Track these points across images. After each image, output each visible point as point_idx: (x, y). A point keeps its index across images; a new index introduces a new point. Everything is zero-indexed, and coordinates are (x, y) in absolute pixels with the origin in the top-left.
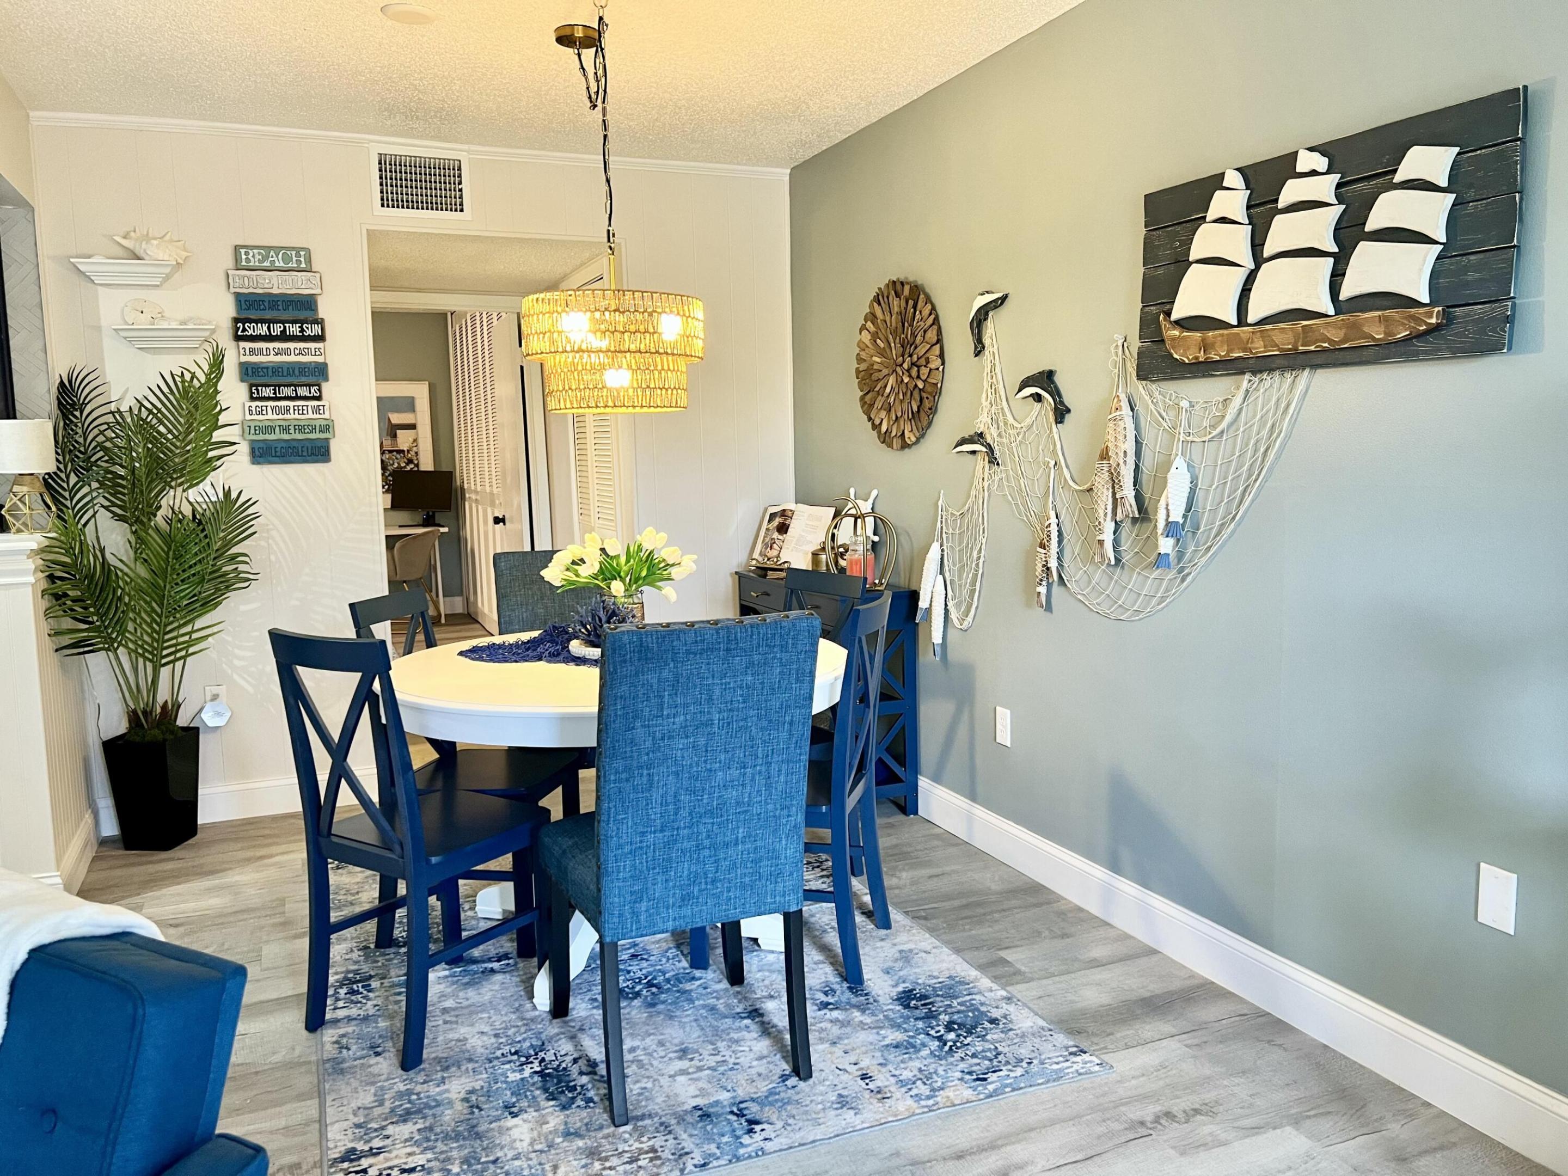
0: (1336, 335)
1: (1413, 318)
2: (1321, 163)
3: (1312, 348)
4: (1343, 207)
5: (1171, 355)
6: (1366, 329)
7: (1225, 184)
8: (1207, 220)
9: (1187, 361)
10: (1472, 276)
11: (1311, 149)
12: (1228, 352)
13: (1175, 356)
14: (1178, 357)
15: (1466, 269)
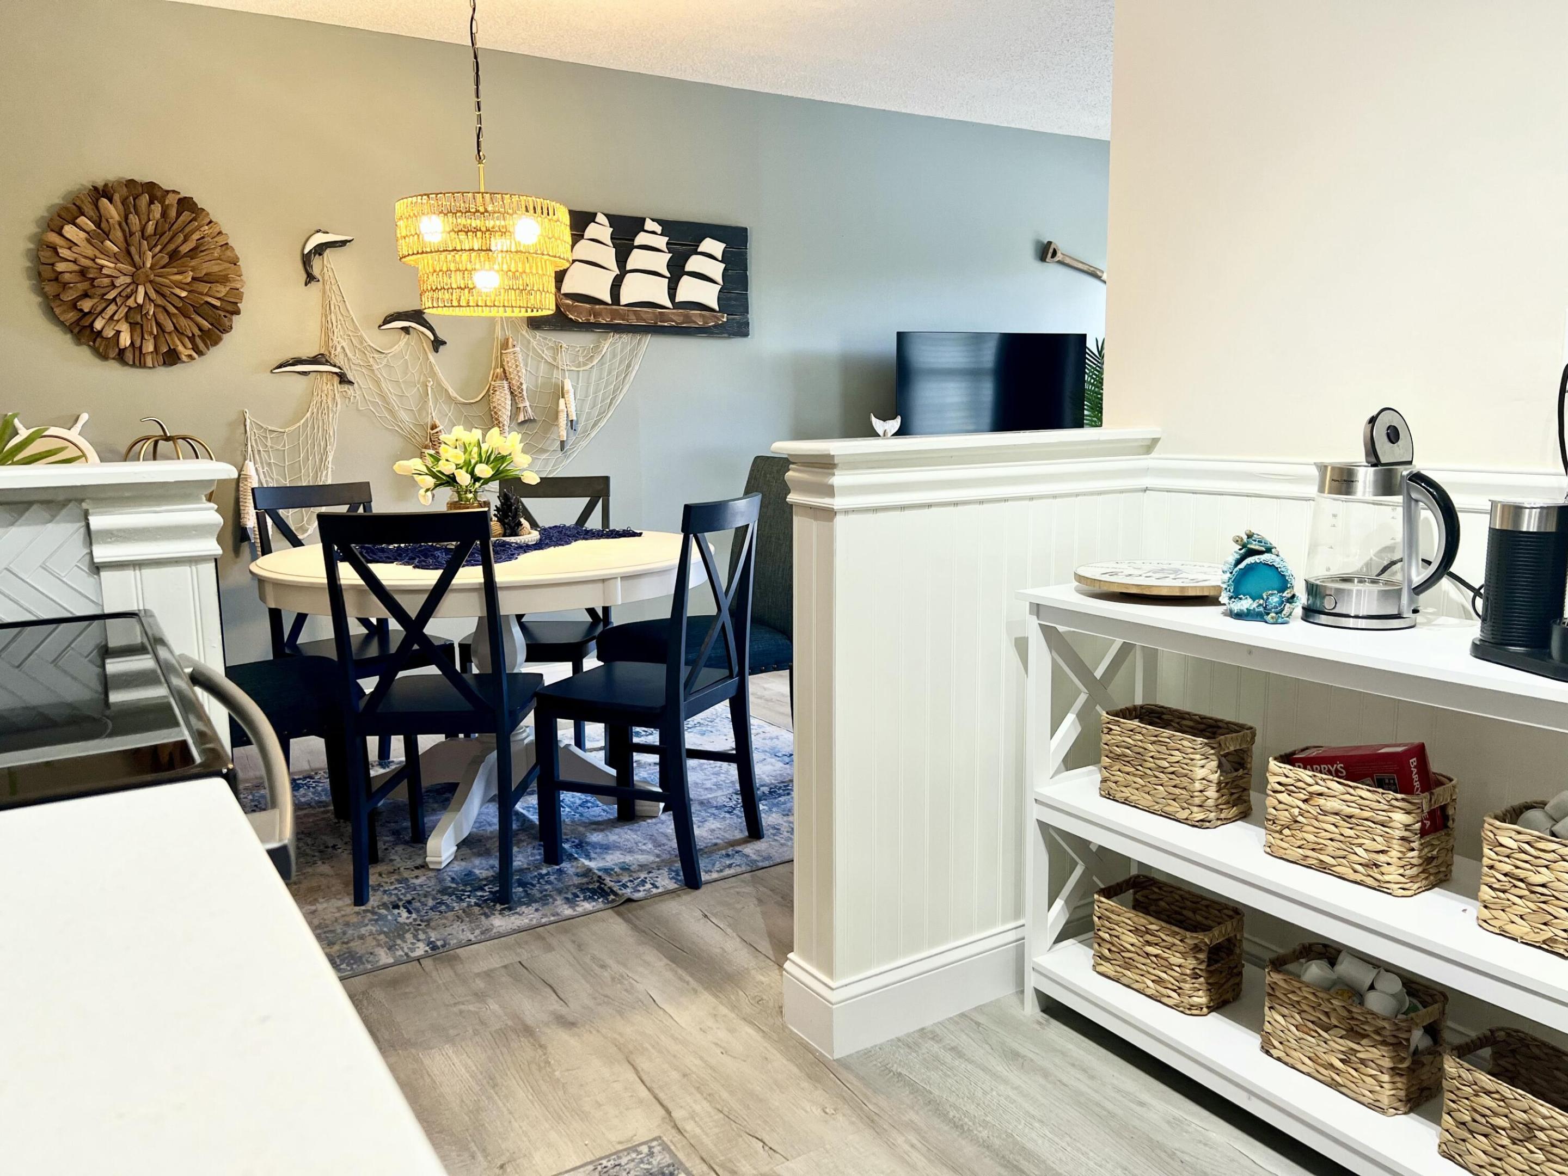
0: (679, 319)
1: (715, 317)
2: (659, 229)
3: (666, 324)
4: (671, 255)
5: (567, 317)
6: (693, 318)
7: (596, 220)
8: (585, 237)
9: (580, 321)
10: (733, 303)
11: (653, 220)
12: (612, 320)
13: (570, 316)
14: (573, 317)
15: (730, 299)
